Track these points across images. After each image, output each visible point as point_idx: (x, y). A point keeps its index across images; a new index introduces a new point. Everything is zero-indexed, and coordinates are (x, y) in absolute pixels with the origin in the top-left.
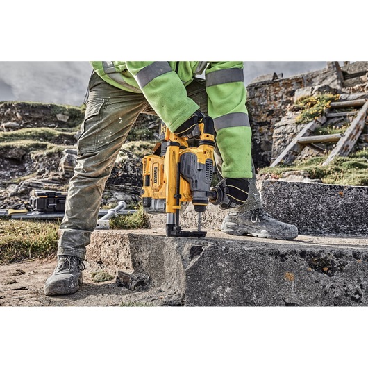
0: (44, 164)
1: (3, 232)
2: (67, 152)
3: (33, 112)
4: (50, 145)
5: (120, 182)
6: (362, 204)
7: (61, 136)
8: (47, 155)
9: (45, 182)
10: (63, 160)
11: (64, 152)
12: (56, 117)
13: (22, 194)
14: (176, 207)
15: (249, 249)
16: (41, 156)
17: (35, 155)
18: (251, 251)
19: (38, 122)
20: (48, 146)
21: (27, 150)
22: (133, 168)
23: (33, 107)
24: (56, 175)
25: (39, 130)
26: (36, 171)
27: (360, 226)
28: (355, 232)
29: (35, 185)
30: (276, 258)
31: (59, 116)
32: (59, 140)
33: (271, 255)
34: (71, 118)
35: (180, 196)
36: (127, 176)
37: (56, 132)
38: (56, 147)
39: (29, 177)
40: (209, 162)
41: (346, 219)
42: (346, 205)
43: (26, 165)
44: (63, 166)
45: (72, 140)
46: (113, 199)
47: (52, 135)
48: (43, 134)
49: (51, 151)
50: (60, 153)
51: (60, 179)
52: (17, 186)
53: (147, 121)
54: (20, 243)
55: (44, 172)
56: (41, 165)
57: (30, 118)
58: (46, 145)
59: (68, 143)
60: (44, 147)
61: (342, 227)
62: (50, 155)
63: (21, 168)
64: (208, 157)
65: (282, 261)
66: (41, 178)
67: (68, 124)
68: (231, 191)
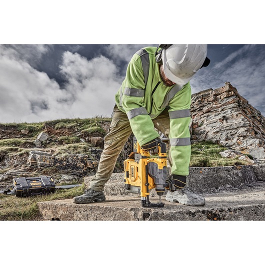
0: (17, 161)
1: (2, 207)
2: (32, 153)
3: (7, 129)
4: (20, 149)
5: (65, 168)
6: (211, 177)
7: (26, 143)
8: (19, 155)
9: (20, 171)
10: (30, 158)
11: (30, 153)
12: (21, 131)
13: (6, 180)
14: (147, 194)
15: (175, 212)
16: (16, 156)
17: (11, 156)
18: (176, 213)
19: (10, 135)
20: (19, 150)
21: (6, 153)
22: (72, 160)
23: (7, 126)
24: (25, 167)
25: (12, 140)
26: (12, 165)
27: (212, 189)
28: (210, 192)
29: (14, 174)
30: (190, 215)
31: (23, 131)
32: (25, 145)
33: (187, 214)
34: (29, 132)
35: (149, 184)
36: (69, 165)
37: (23, 140)
38: (24, 150)
39: (8, 169)
40: (165, 167)
41: (204, 185)
42: (204, 178)
43: (6, 161)
44: (30, 161)
45: (33, 145)
46: (63, 179)
47: (20, 142)
48: (15, 142)
49: (21, 152)
50: (27, 154)
51: (28, 170)
52: (2, 175)
53: (76, 132)
54: (15, 213)
55: (18, 165)
56: (16, 161)
57: (5, 133)
58: (17, 149)
59: (30, 147)
60: (16, 150)
61: (204, 190)
62: (21, 155)
63: (2, 163)
64: (164, 165)
65: (193, 217)
66: (16, 169)
67: (28, 135)
68: (176, 183)
